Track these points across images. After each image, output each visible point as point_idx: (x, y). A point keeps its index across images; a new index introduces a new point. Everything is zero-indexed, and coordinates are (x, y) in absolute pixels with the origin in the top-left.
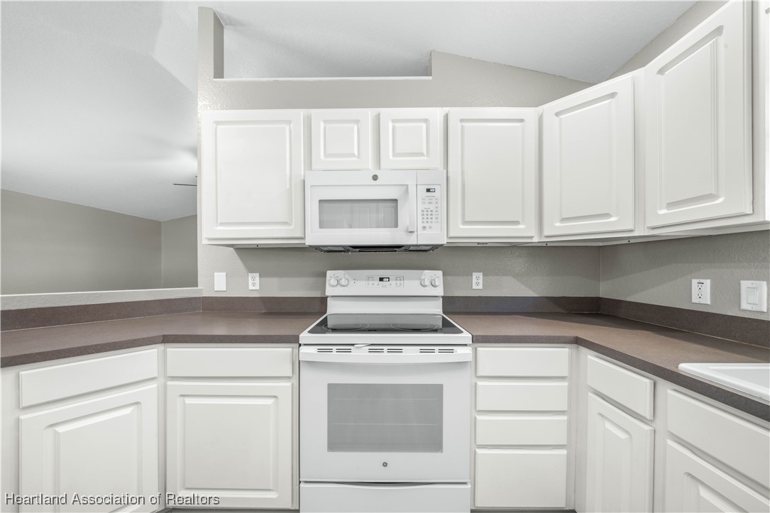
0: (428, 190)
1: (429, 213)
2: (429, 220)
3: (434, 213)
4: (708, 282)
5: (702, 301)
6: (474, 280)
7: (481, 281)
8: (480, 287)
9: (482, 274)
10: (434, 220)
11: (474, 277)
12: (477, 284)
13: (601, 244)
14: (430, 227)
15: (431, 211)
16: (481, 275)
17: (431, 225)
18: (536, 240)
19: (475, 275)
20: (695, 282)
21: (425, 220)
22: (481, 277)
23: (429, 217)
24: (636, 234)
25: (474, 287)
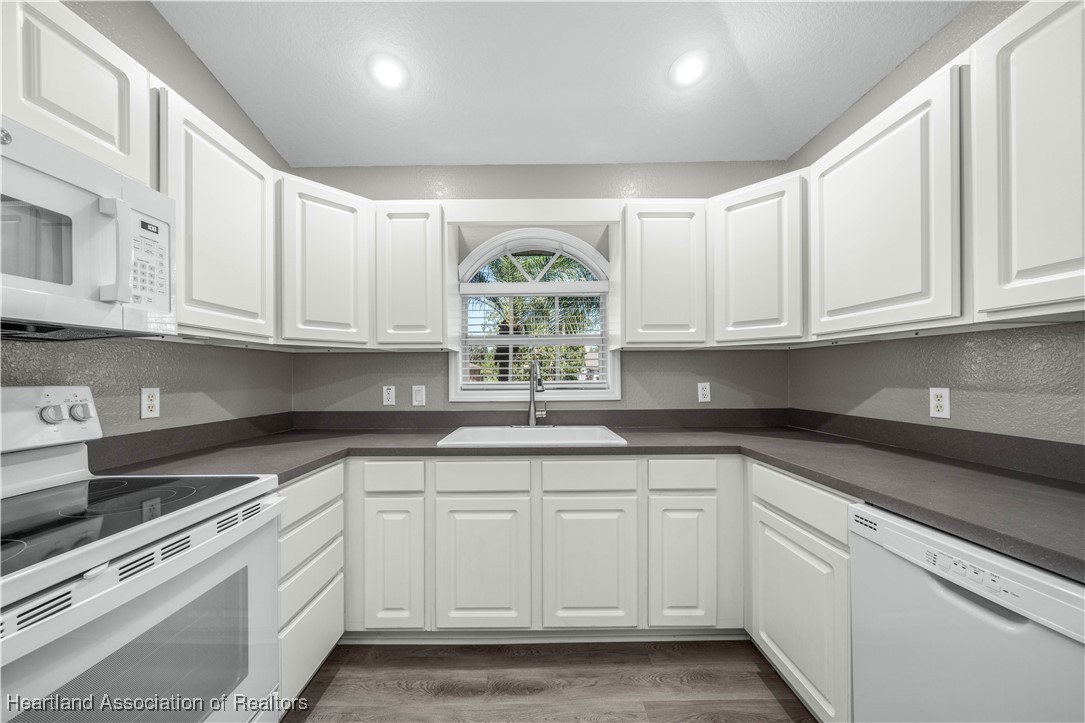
0: (144, 225)
1: (147, 271)
2: (147, 285)
3: (156, 273)
4: (393, 388)
5: (390, 403)
6: (145, 403)
7: (157, 403)
8: (156, 413)
9: (158, 389)
10: (156, 287)
11: (144, 396)
12: (151, 408)
13: (293, 351)
14: (149, 300)
15: (151, 269)
16: (156, 392)
17: (150, 295)
18: (271, 341)
19: (146, 392)
20: (385, 388)
21: (139, 284)
22: (158, 395)
23: (147, 278)
24: (368, 347)
25: (146, 414)
